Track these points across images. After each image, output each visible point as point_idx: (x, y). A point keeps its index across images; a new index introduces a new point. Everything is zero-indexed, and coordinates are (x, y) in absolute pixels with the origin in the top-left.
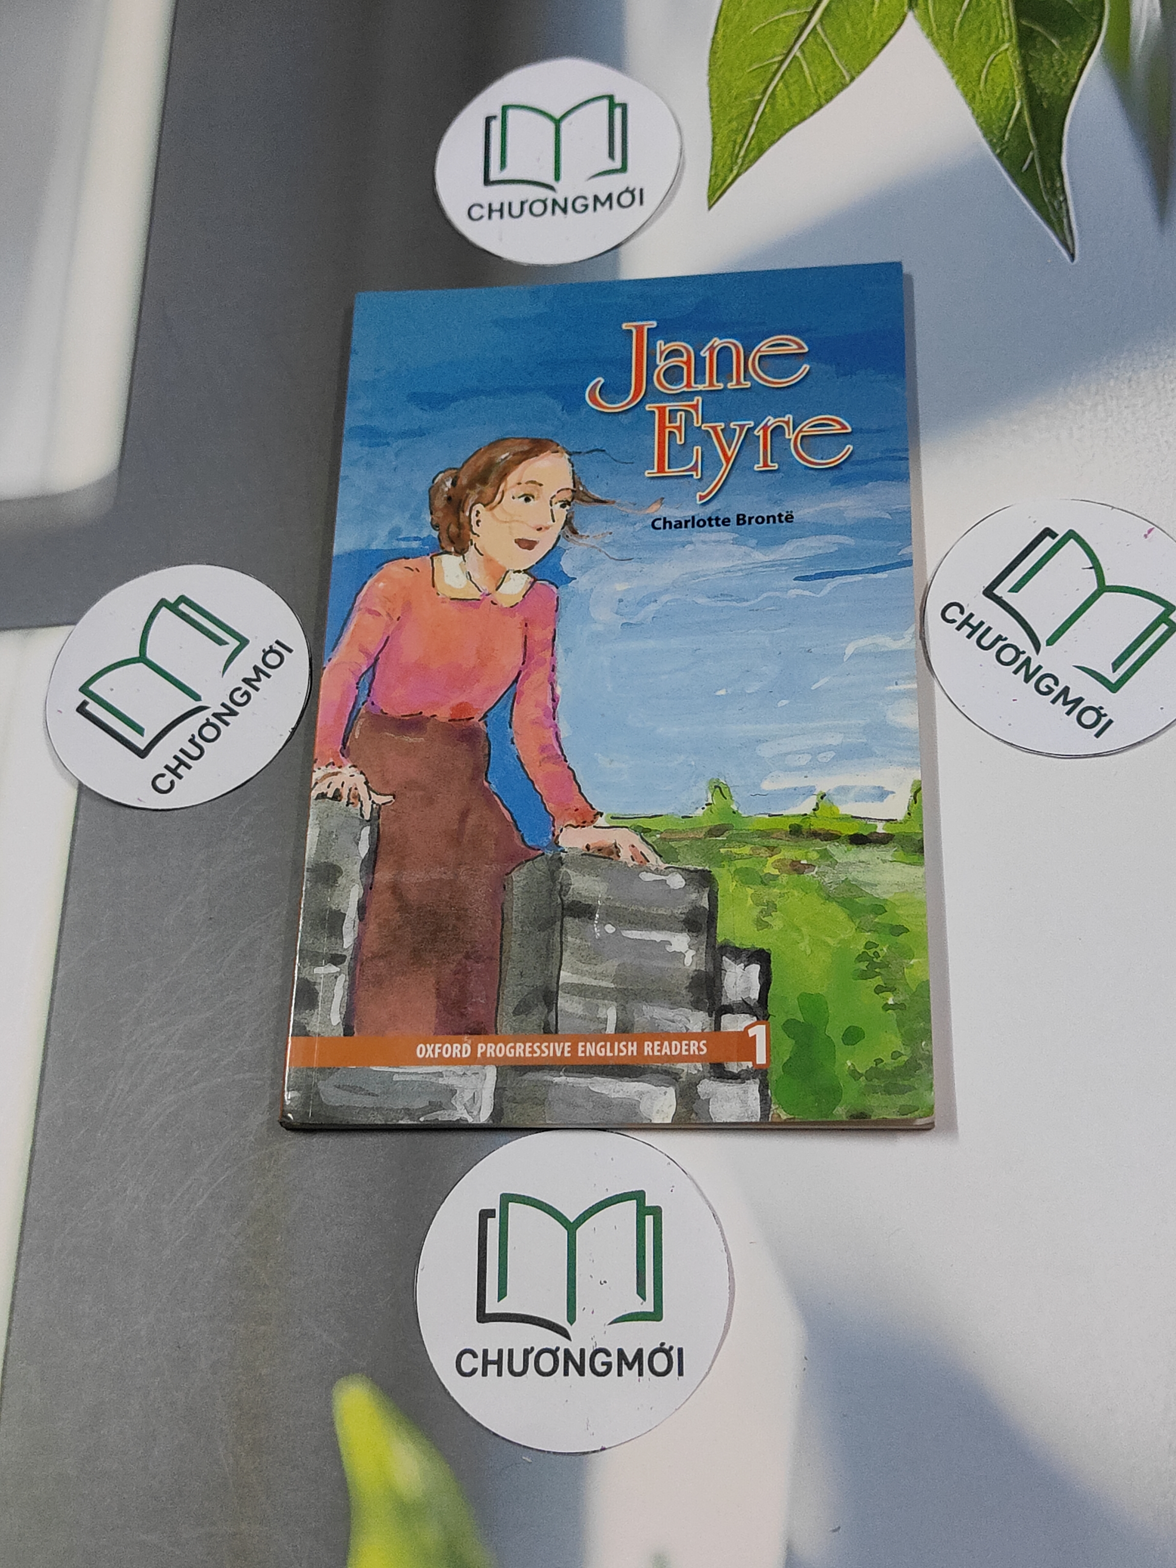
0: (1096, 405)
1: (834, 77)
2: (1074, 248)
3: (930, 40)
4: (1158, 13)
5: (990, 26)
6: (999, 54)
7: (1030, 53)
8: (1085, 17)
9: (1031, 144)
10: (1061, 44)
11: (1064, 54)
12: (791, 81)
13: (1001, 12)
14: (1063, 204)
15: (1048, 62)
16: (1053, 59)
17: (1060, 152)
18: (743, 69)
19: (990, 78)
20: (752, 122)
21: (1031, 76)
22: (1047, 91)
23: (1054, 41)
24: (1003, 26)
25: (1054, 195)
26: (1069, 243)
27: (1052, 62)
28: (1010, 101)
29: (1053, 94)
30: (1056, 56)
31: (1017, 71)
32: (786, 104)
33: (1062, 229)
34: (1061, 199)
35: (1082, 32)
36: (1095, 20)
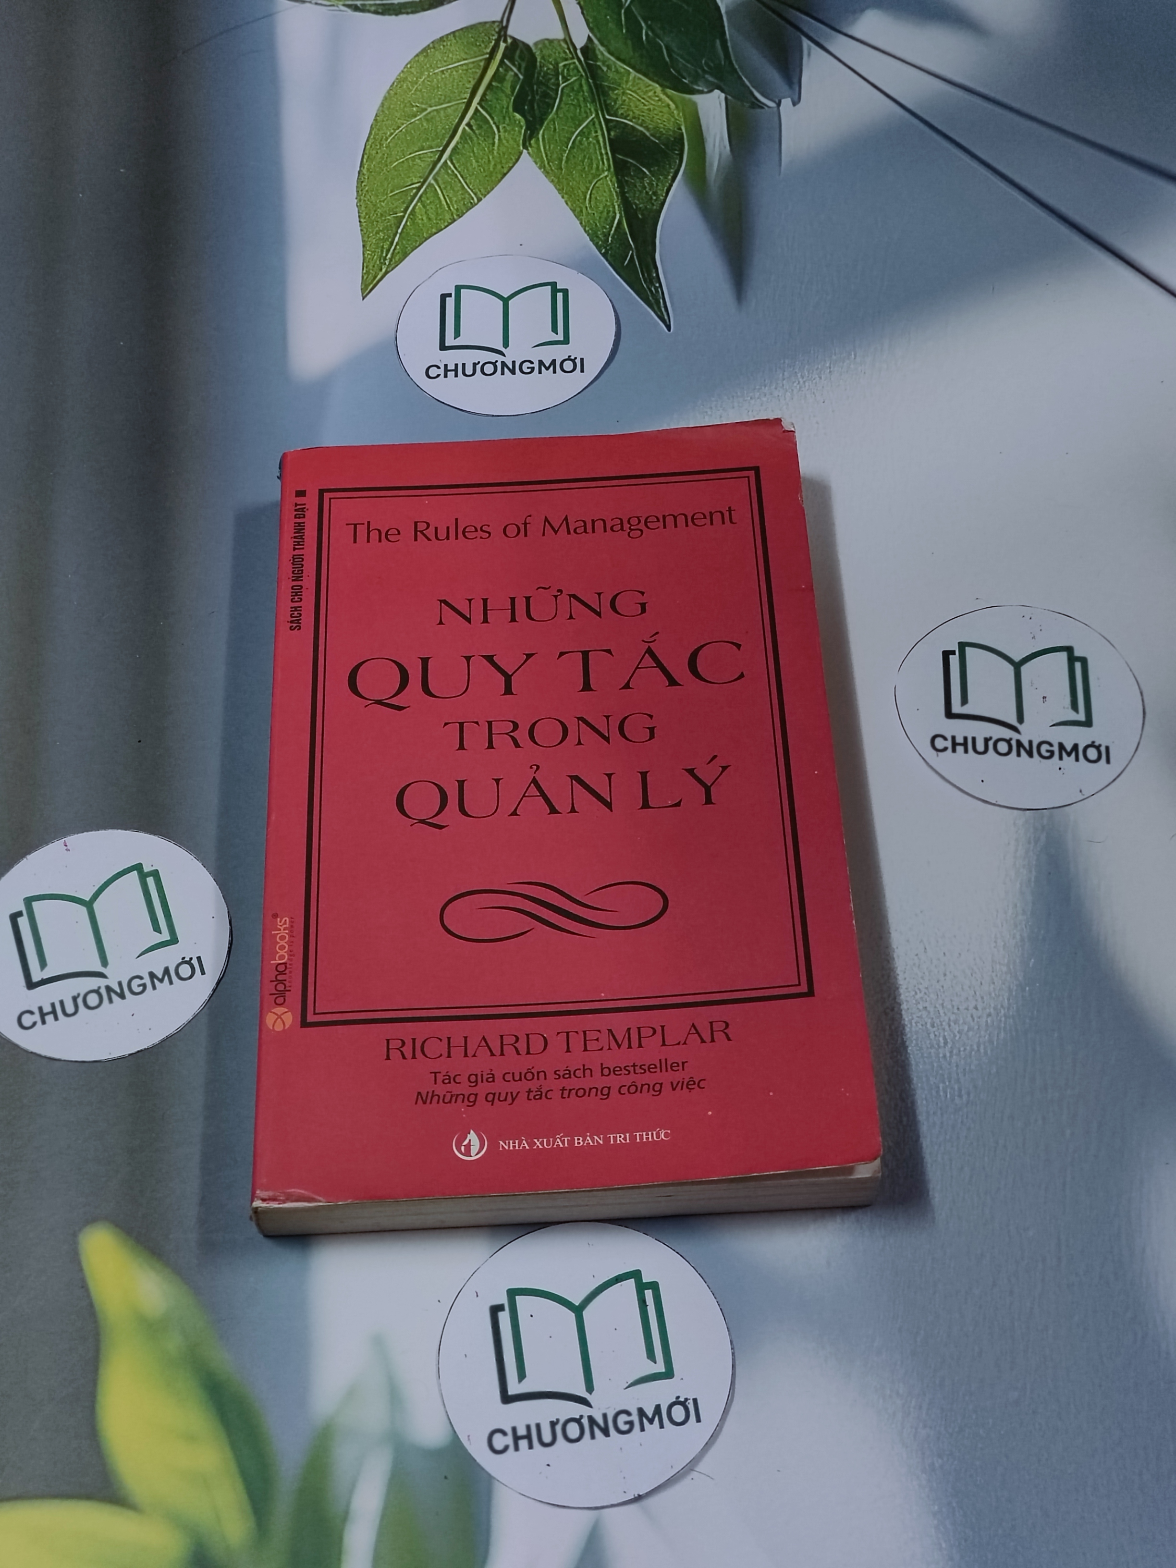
1: (464, 198)
2: (670, 321)
3: (542, 170)
4: (728, 148)
5: (592, 160)
6: (600, 180)
7: (626, 178)
8: (669, 153)
9: (631, 245)
10: (650, 171)
11: (653, 179)
12: (428, 202)
13: (600, 149)
14: (659, 290)
15: (641, 185)
16: (645, 182)
17: (654, 251)
18: (387, 194)
19: (592, 196)
20: (397, 232)
21: (627, 195)
22: (641, 206)
23: (644, 170)
24: (602, 159)
25: (651, 283)
26: (666, 317)
27: (643, 185)
28: (611, 214)
29: (646, 207)
30: (647, 181)
31: (616, 192)
32: (424, 218)
33: (659, 308)
34: (657, 285)
35: (667, 163)
36: (677, 154)
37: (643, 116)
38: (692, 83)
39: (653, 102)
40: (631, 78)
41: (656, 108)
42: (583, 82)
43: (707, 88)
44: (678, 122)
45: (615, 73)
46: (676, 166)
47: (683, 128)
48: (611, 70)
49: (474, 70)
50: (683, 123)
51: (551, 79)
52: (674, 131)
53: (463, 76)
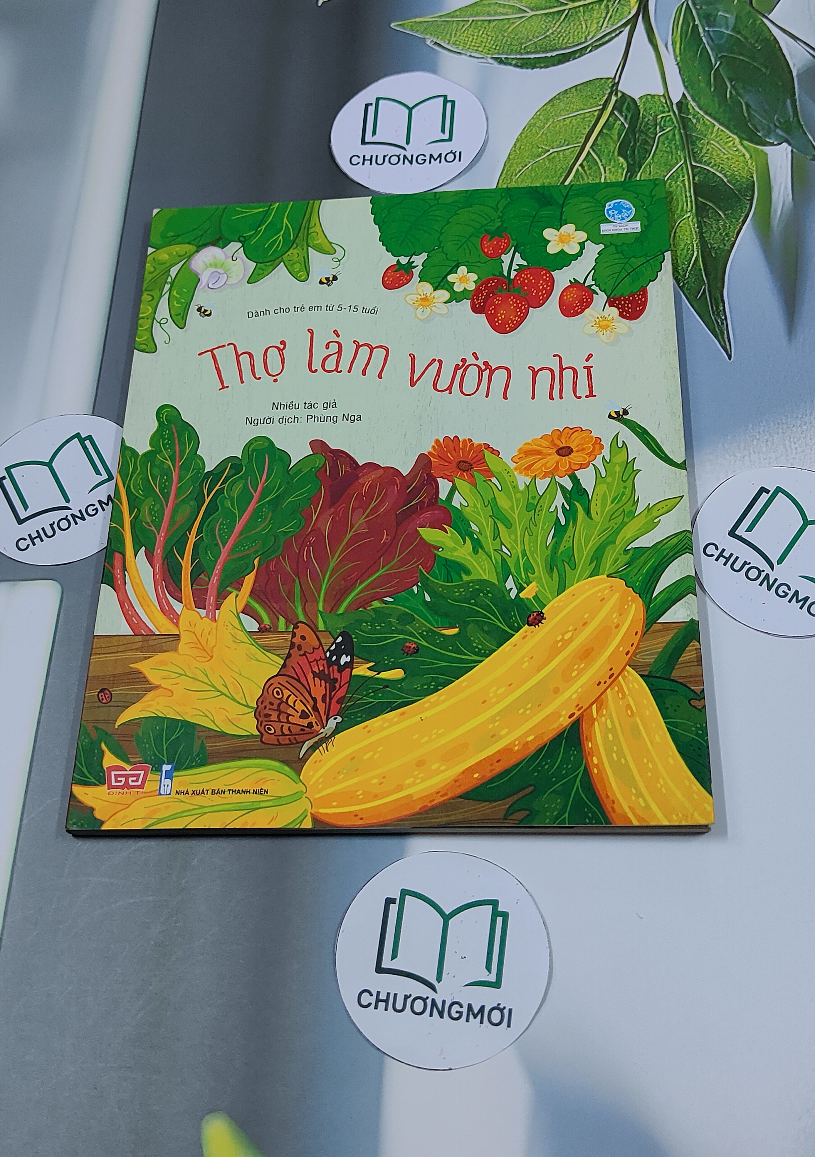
0: (744, 457)
2: (731, 351)
4: (791, 196)
5: (678, 202)
6: (684, 219)
7: (705, 219)
8: (742, 198)
9: (704, 280)
10: (725, 214)
11: (727, 221)
13: (686, 192)
14: (724, 322)
15: (716, 226)
16: (720, 224)
17: (723, 287)
19: (677, 235)
21: (704, 235)
22: (715, 245)
23: (720, 213)
24: (687, 201)
25: (718, 314)
26: (728, 347)
27: (719, 226)
28: (690, 251)
29: (719, 246)
30: (721, 222)
31: (696, 232)
33: (723, 338)
34: (723, 317)
35: (739, 207)
36: (748, 200)
37: (722, 164)
38: (766, 136)
39: (731, 152)
40: (715, 130)
41: (734, 157)
42: (676, 131)
43: (776, 140)
44: (750, 170)
45: (702, 125)
46: (747, 211)
47: (755, 176)
48: (699, 122)
49: (589, 119)
50: (755, 172)
51: (650, 129)
52: (748, 179)
53: (580, 123)
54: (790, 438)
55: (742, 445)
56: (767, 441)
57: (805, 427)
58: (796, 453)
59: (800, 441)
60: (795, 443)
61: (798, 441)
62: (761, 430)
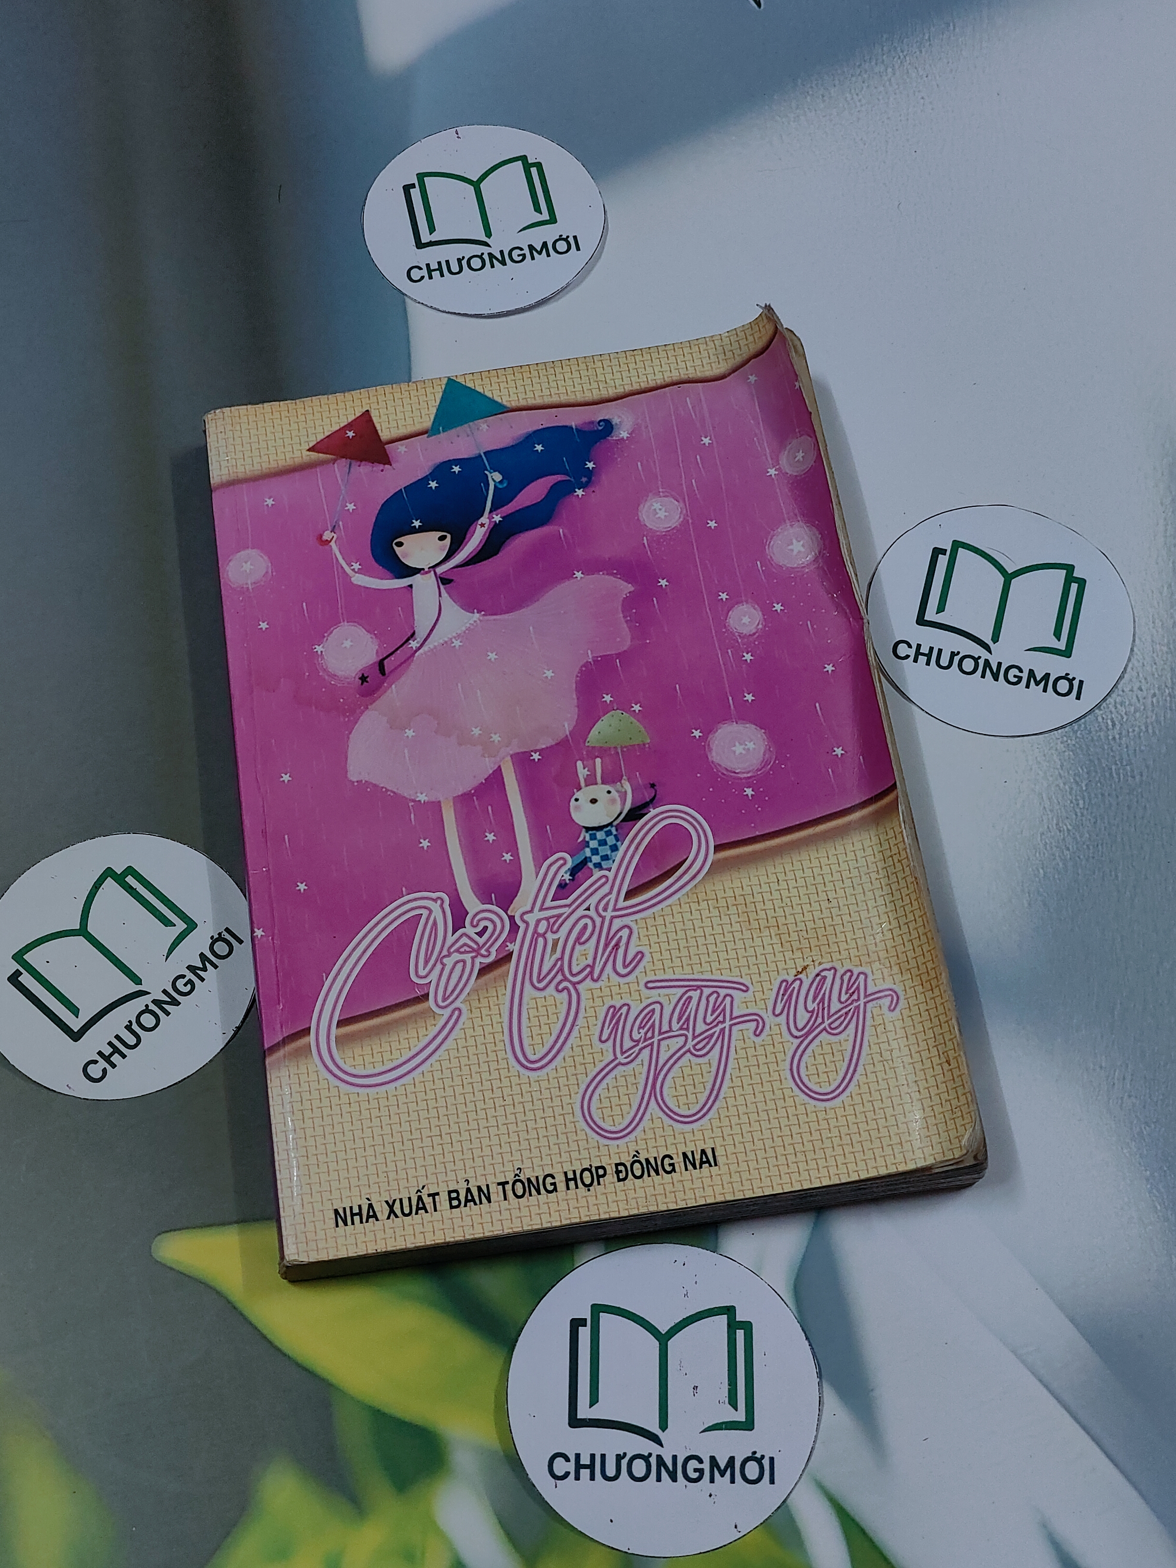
54: (850, 90)
55: (794, 105)
56: (823, 96)
57: (866, 76)
58: (862, 105)
59: (863, 92)
60: (857, 94)
61: (861, 92)
62: (813, 85)
